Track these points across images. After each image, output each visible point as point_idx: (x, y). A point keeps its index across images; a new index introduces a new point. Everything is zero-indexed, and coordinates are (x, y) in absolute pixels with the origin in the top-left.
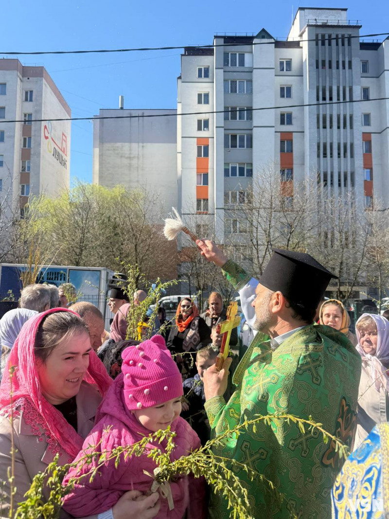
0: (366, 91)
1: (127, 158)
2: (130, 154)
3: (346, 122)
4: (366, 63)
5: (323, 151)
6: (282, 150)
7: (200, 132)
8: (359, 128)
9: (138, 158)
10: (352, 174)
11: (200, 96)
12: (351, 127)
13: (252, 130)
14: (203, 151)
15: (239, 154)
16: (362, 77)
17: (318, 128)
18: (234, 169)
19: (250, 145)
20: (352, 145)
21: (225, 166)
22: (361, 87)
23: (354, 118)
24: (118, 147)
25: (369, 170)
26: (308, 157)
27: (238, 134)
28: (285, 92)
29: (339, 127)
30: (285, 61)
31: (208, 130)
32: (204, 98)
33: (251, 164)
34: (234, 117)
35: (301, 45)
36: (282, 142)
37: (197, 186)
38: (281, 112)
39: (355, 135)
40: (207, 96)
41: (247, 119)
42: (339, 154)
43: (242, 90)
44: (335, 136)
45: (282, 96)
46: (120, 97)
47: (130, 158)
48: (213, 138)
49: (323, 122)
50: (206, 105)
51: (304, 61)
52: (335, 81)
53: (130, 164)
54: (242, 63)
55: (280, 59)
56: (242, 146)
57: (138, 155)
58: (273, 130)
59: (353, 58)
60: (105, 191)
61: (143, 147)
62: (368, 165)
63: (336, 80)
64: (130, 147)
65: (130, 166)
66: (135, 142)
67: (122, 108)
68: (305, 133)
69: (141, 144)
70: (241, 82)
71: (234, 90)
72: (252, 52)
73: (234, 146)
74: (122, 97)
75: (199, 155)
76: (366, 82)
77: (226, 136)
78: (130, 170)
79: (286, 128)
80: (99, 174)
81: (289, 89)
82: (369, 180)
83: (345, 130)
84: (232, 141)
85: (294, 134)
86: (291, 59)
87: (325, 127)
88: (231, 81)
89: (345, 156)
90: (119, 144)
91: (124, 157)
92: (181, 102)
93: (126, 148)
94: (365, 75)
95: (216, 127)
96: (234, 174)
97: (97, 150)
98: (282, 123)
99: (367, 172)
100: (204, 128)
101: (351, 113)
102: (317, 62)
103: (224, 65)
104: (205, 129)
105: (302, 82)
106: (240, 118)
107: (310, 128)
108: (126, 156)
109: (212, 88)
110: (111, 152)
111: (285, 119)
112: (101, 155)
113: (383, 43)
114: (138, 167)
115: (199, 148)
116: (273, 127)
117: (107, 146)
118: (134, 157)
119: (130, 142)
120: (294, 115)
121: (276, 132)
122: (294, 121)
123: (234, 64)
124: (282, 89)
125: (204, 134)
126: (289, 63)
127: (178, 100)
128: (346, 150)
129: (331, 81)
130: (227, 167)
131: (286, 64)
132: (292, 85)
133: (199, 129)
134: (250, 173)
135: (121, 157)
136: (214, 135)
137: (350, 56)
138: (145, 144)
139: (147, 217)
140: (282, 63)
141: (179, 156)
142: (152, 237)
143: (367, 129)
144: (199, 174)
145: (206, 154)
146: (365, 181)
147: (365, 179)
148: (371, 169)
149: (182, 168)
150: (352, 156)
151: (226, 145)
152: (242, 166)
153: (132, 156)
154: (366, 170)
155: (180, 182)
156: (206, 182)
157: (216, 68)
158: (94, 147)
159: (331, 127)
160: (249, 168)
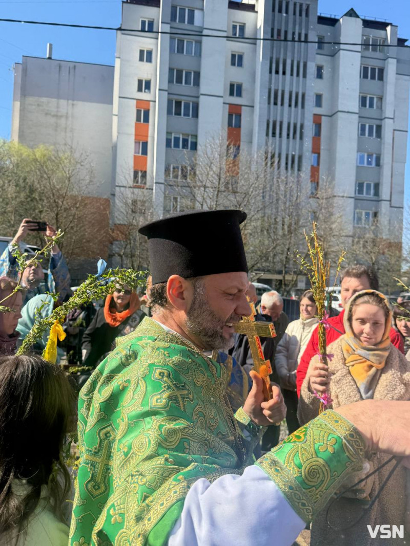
0: (320, 69)
1: (54, 116)
2: (57, 111)
3: (298, 101)
4: (322, 39)
5: (272, 129)
6: (230, 124)
7: (140, 94)
8: (311, 109)
9: (67, 117)
10: (300, 158)
11: (142, 52)
12: (303, 107)
13: (198, 97)
14: (143, 115)
15: (183, 123)
16: (317, 54)
17: (269, 103)
18: (177, 139)
19: (196, 115)
20: (302, 127)
21: (167, 135)
22: (316, 65)
23: (306, 97)
24: (43, 102)
25: (316, 155)
26: (257, 135)
27: (184, 100)
28: (237, 60)
29: (290, 106)
30: (238, 25)
31: (150, 92)
32: (146, 56)
33: (196, 136)
34: (179, 81)
35: (256, 9)
36: (230, 116)
37: (135, 156)
38: (231, 82)
39: (306, 115)
40: (150, 53)
41: (194, 85)
42: (288, 135)
43: (189, 52)
44: (286, 114)
45: (233, 64)
46: (48, 45)
47: (56, 116)
48: (155, 101)
49: (274, 98)
50: (149, 64)
51: (258, 27)
52: (289, 54)
53: (57, 123)
54: (191, 21)
55: (234, 22)
56: (187, 114)
57: (67, 113)
58: (221, 100)
59: (310, 32)
60: (26, 152)
61: (73, 105)
62: (316, 150)
63: (291, 53)
64: (58, 104)
65: (56, 127)
66: (64, 99)
67: (50, 58)
68: (255, 108)
69: (70, 102)
70: (189, 43)
71: (180, 50)
72: (202, 9)
73: (178, 113)
74: (51, 45)
75: (138, 119)
76: (321, 60)
77: (170, 102)
78: (56, 130)
79: (235, 100)
80: (19, 132)
81: (241, 57)
82: (315, 165)
83: (296, 109)
84: (175, 107)
85: (243, 108)
86: (245, 24)
87: (275, 104)
88: (178, 40)
89: (294, 138)
90: (44, 100)
91: (50, 114)
92: (119, 58)
93: (51, 104)
94: (320, 51)
95: (160, 90)
96: (177, 145)
97: (18, 104)
98: (232, 94)
99: (314, 157)
100: (145, 89)
101: (304, 91)
102: (272, 30)
103: (171, 20)
104: (146, 91)
105: (255, 51)
106: (186, 83)
107: (260, 103)
108: (52, 114)
109: (157, 45)
110: (34, 107)
111: (235, 89)
112: (23, 110)
113: (341, 20)
114: (66, 128)
115: (139, 112)
116: (222, 97)
117: (30, 100)
118: (61, 116)
119: (59, 97)
120: (244, 87)
121: (224, 103)
122: (244, 93)
123: (182, 20)
124: (233, 56)
125: (144, 96)
126: (242, 28)
127: (117, 54)
128: (296, 131)
129: (285, 54)
130: (169, 137)
131: (239, 28)
132: (243, 53)
133: (140, 89)
134: (194, 146)
135: (46, 114)
136: (156, 98)
137: (307, 29)
138: (75, 102)
139: (72, 180)
140: (234, 27)
141: (115, 119)
142: (78, 206)
143: (318, 111)
144: (137, 142)
145: (146, 120)
146: (312, 167)
147: (312, 164)
148: (319, 154)
149: (118, 133)
150: (301, 138)
151: (169, 112)
152: (186, 137)
153: (59, 114)
154: (313, 155)
155: (114, 148)
156: (145, 152)
157: (162, 23)
158: (14, 100)
159: (282, 104)
160: (194, 140)
